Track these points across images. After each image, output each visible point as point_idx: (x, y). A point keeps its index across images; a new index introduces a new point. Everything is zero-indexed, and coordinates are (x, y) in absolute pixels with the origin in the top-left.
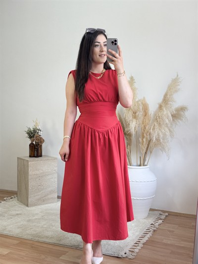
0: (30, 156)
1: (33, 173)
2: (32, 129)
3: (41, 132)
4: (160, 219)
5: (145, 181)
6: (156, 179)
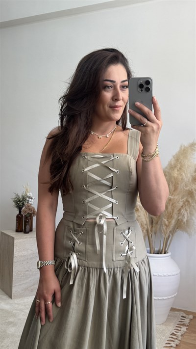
0: (17, 231)
1: (20, 254)
2: (21, 196)
3: (32, 200)
4: (184, 325)
5: (165, 274)
6: (179, 271)
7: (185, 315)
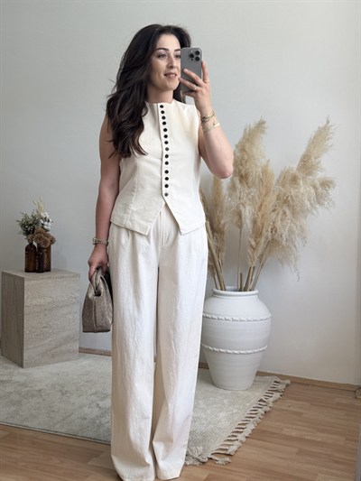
0: (27, 270)
3: (50, 224)
4: (277, 391)
5: (249, 319)
6: (270, 315)
7: (278, 380)
